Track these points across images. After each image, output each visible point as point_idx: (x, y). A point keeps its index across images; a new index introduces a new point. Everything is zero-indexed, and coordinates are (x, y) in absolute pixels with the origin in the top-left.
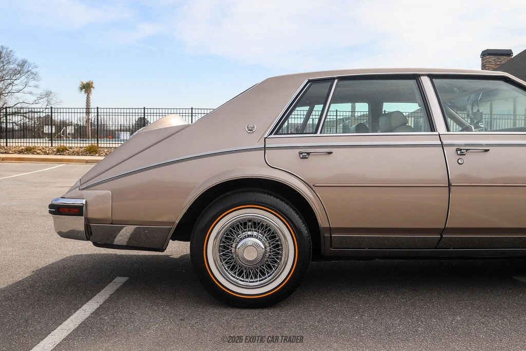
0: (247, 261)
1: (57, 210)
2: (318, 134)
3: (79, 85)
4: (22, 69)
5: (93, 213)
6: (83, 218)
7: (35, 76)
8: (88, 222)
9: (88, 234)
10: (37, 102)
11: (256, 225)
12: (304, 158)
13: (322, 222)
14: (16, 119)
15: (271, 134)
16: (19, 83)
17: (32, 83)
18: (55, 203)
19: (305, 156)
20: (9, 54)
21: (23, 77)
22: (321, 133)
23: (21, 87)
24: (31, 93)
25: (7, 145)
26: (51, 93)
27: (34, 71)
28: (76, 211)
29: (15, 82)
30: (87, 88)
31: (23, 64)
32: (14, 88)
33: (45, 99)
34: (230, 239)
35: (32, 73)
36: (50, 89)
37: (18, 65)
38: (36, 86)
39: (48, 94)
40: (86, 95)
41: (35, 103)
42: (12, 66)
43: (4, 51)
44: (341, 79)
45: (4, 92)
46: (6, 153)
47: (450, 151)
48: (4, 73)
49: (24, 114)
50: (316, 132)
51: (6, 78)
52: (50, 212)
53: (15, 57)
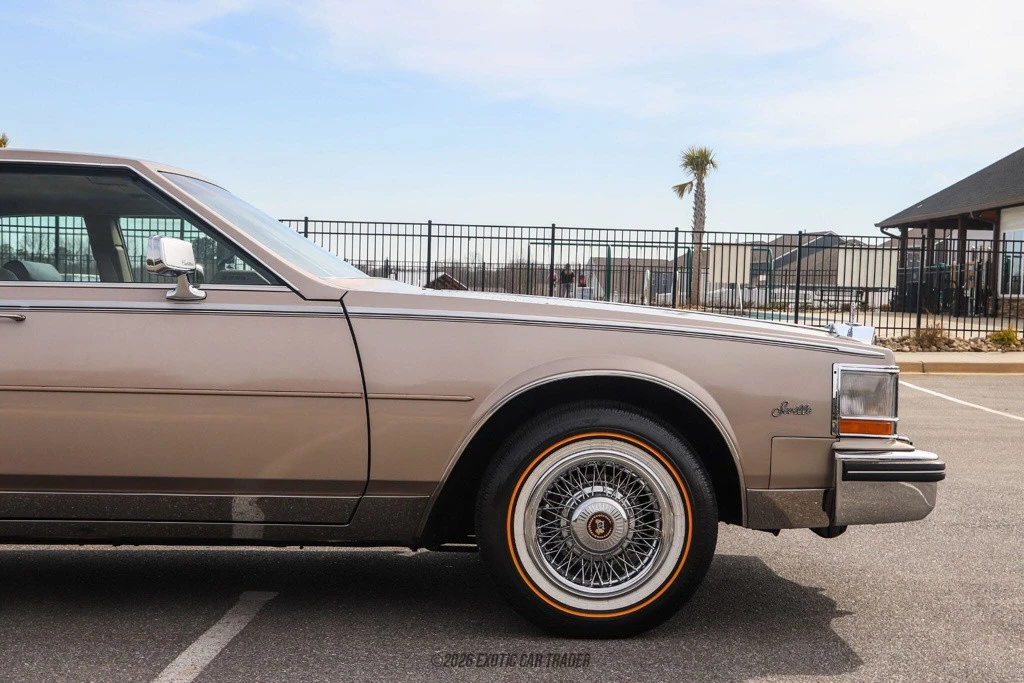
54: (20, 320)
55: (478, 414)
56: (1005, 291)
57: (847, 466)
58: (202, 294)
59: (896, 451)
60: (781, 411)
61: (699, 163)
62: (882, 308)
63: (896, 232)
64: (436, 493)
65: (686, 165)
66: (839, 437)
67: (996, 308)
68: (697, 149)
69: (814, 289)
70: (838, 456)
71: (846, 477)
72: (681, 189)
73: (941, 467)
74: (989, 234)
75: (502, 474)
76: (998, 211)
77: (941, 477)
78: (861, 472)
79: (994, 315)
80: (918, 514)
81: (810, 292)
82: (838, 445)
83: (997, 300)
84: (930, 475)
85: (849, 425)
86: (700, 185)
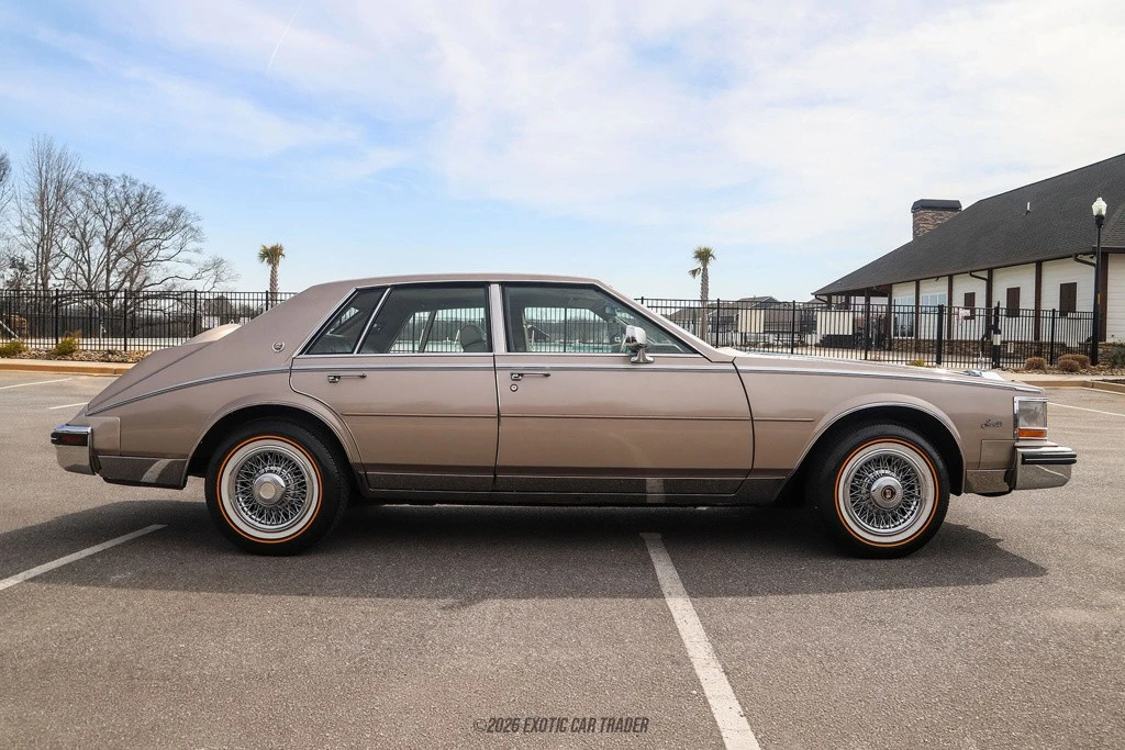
0: (265, 500)
1: (60, 439)
2: (355, 354)
3: (258, 250)
4: (176, 221)
5: (100, 443)
6: (87, 449)
7: (196, 234)
8: (94, 454)
9: (95, 467)
10: (199, 276)
11: (277, 458)
12: (333, 382)
13: (353, 457)
14: (165, 304)
15: (301, 353)
16: (170, 244)
17: (191, 245)
18: (60, 430)
19: (335, 379)
20: (155, 198)
21: (177, 236)
22: (358, 353)
23: (172, 252)
24: (189, 262)
25: (125, 350)
26: (222, 261)
27: (195, 225)
28: (80, 440)
29: (165, 243)
30: (272, 255)
31: (177, 214)
32: (162, 253)
33: (212, 271)
34: (251, 475)
35: (192, 229)
36: (220, 255)
37: (170, 216)
38: (197, 251)
39: (217, 264)
40: (270, 267)
41: (195, 277)
42: (160, 218)
43: (148, 193)
44: (395, 287)
45: (145, 260)
46: (123, 362)
47: (503, 377)
48: (147, 228)
49: (178, 297)
50: (352, 353)
51: (150, 237)
52: (53, 442)
53: (164, 203)
54: (547, 375)
55: (816, 430)
56: (896, 334)
57: (1024, 456)
58: (651, 359)
59: (1048, 447)
60: (986, 425)
61: (704, 256)
62: (816, 345)
63: (825, 298)
64: (790, 475)
65: (696, 257)
66: (1018, 440)
67: (890, 344)
68: (703, 247)
69: (774, 332)
70: (1019, 450)
71: (1023, 462)
72: (694, 272)
73: (1075, 456)
74: (884, 301)
75: (830, 464)
76: (890, 286)
77: (1074, 462)
78: (1029, 460)
79: (889, 350)
80: (1062, 482)
81: (771, 336)
82: (1017, 444)
83: (890, 340)
84: (1068, 460)
85: (1023, 432)
86: (705, 269)
